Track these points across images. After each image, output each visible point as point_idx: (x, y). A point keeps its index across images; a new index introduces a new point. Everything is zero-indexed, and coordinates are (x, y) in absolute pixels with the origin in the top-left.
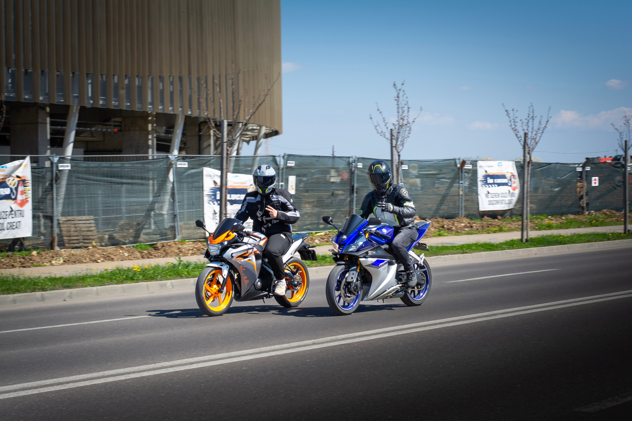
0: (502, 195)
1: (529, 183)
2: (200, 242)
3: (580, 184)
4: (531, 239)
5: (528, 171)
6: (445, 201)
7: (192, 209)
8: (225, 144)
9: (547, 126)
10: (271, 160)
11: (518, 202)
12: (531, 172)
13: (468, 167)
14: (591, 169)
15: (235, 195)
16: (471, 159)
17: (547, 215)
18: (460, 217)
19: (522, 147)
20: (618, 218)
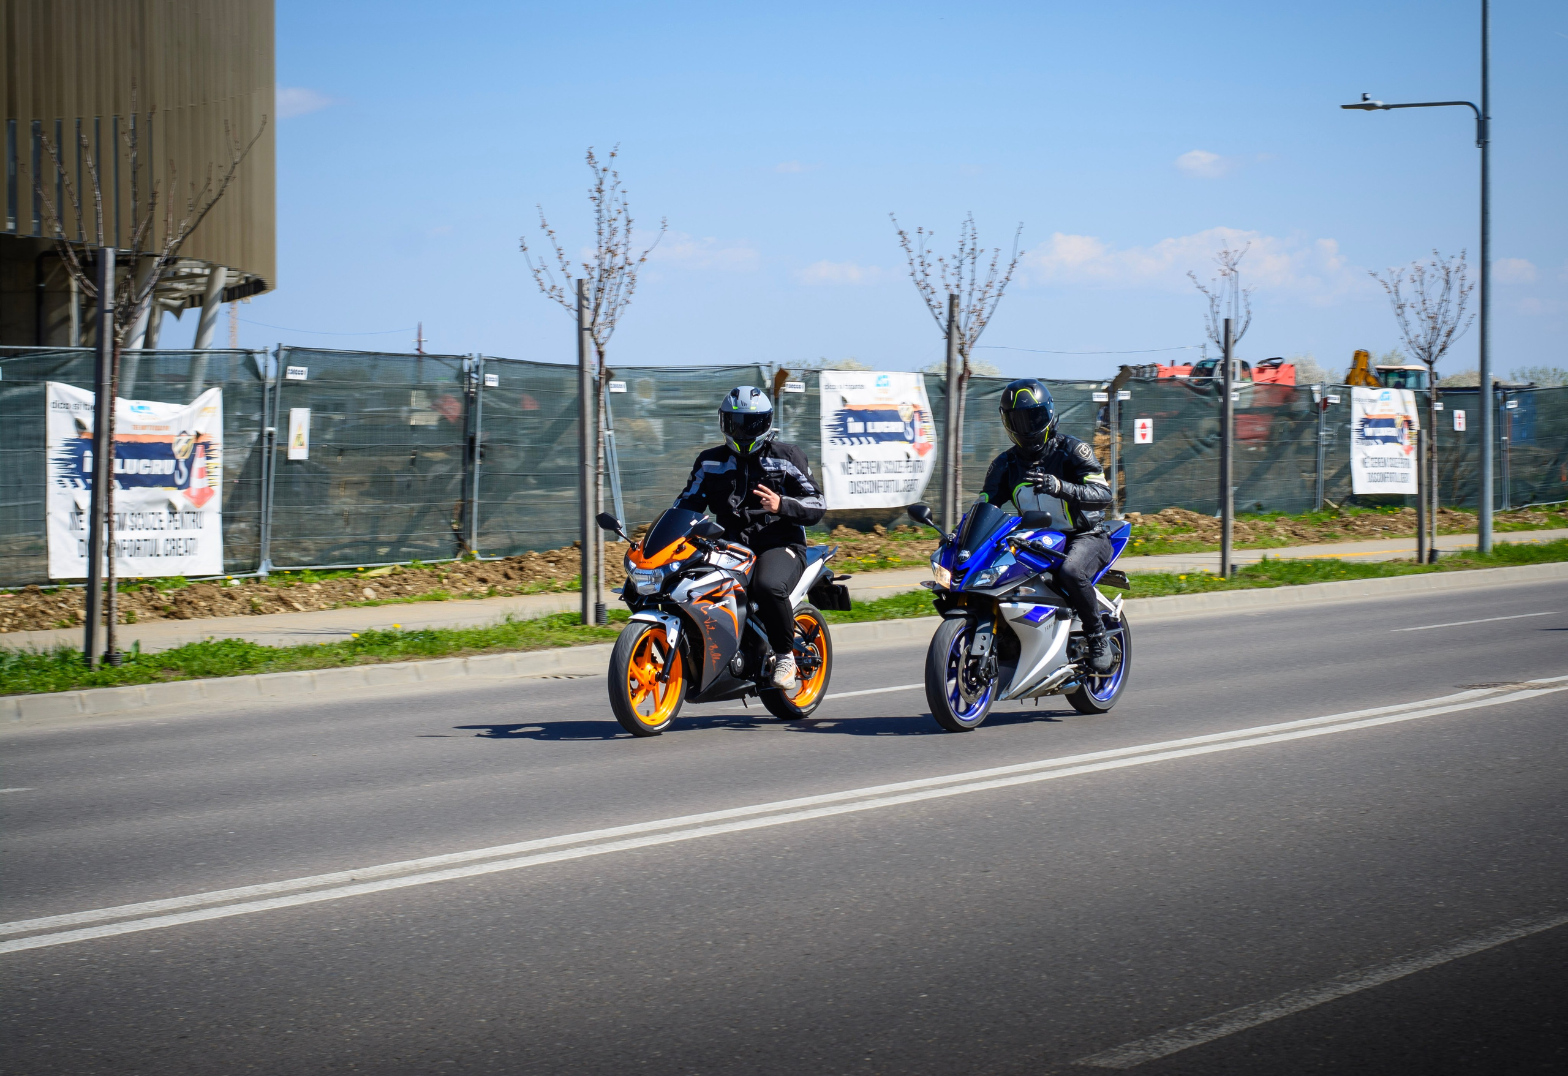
0: (888, 465)
1: (961, 434)
2: (36, 592)
3: (1105, 437)
5: (960, 399)
7: (16, 499)
8: (109, 317)
9: (1011, 278)
10: (240, 362)
11: (929, 486)
12: (966, 404)
13: (795, 387)
14: (1131, 397)
15: (135, 461)
16: (805, 367)
19: (943, 335)
20: (1205, 531)
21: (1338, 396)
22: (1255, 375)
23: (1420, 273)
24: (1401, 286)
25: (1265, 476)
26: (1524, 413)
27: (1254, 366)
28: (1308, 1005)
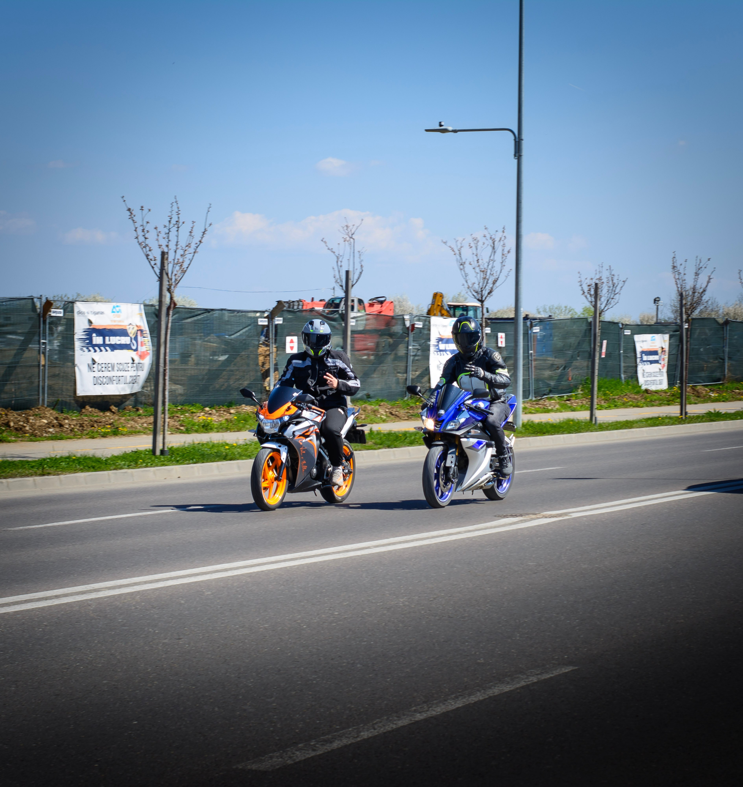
0: (119, 366)
3: (266, 349)
4: (171, 449)
5: (167, 322)
6: (12, 377)
9: (202, 241)
11: (147, 380)
12: (171, 325)
13: (57, 313)
14: (283, 322)
17: (202, 405)
18: (39, 407)
19: (157, 278)
21: (421, 323)
22: (367, 308)
23: (475, 242)
24: (463, 251)
25: (372, 376)
26: (544, 336)
27: (366, 302)
28: (392, 728)
